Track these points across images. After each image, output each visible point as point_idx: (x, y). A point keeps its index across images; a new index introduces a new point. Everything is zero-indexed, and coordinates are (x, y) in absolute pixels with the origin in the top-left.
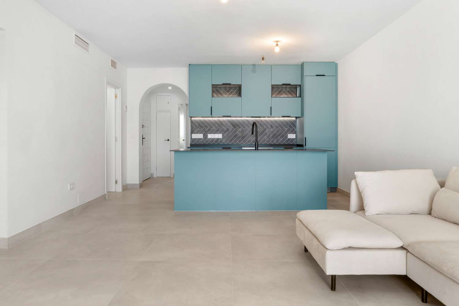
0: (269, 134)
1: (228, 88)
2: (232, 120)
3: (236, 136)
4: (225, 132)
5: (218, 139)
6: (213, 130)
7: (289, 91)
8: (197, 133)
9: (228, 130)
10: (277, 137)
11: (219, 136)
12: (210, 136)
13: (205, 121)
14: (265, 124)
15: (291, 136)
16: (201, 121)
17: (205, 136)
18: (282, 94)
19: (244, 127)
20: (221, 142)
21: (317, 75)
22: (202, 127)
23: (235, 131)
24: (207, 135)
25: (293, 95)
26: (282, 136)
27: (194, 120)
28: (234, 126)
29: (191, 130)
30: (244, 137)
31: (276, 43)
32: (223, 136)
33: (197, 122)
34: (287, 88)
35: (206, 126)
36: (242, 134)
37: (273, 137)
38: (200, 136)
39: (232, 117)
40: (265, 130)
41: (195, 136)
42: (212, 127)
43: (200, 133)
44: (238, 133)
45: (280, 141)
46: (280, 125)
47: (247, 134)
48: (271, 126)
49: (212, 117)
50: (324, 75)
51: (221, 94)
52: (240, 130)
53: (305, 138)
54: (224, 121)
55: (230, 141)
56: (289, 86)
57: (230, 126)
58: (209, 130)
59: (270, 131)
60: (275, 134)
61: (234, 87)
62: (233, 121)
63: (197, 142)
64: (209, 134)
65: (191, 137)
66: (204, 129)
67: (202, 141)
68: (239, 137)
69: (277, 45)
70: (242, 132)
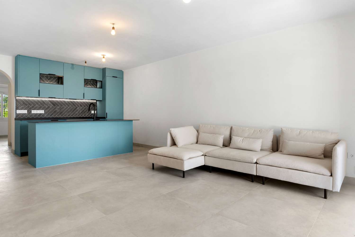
0: (80, 111)
1: (49, 77)
3: (55, 112)
4: (47, 109)
5: (41, 114)
6: (36, 107)
7: (92, 84)
8: (22, 109)
9: (49, 107)
10: (85, 112)
11: (42, 112)
12: (34, 112)
13: (29, 100)
16: (25, 100)
17: (29, 112)
18: (88, 85)
19: (61, 106)
20: (43, 116)
21: (113, 77)
22: (26, 105)
23: (55, 108)
24: (31, 111)
25: (95, 86)
26: (88, 112)
27: (19, 99)
28: (54, 105)
29: (16, 106)
30: (62, 113)
31: (103, 56)
32: (45, 111)
33: (21, 100)
34: (91, 81)
35: (30, 104)
36: (60, 110)
37: (82, 113)
38: (25, 112)
39: (56, 98)
40: (77, 108)
41: (19, 112)
42: (36, 105)
43: (24, 110)
44: (57, 110)
45: (87, 115)
46: (86, 105)
47: (63, 111)
48: (81, 105)
49: (39, 98)
50: (117, 77)
51: (43, 81)
52: (59, 107)
53: (107, 113)
54: (46, 101)
55: (51, 116)
56: (95, 81)
57: (50, 105)
58: (33, 107)
59: (80, 108)
60: (83, 111)
61: (54, 77)
62: (53, 101)
63: (22, 116)
64: (32, 110)
65: (16, 112)
66: (28, 107)
67: (27, 115)
68: (58, 113)
69: (104, 57)
70: (60, 109)
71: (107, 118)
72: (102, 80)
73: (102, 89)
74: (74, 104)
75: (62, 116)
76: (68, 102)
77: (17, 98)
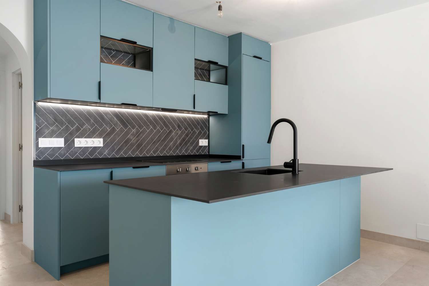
0: (176, 140)
1: (113, 50)
2: (120, 113)
3: (127, 142)
4: (109, 134)
5: (95, 148)
6: (85, 131)
8: (51, 135)
9: (113, 130)
10: (186, 144)
11: (98, 142)
12: (80, 143)
13: (68, 111)
14: (170, 123)
15: (203, 142)
16: (59, 111)
17: (69, 143)
20: (101, 153)
21: (255, 57)
22: (62, 123)
23: (127, 133)
24: (73, 141)
27: (45, 108)
28: (125, 125)
29: (37, 128)
30: (140, 144)
32: (104, 141)
33: (50, 111)
35: (70, 122)
36: (137, 139)
37: (180, 144)
38: (59, 142)
40: (171, 132)
41: (45, 143)
42: (84, 124)
43: (57, 137)
44: (131, 137)
45: (190, 151)
46: (189, 125)
47: (144, 140)
48: (179, 126)
52: (134, 131)
53: (243, 146)
54: (107, 114)
55: (117, 153)
57: (116, 124)
58: (78, 129)
59: (177, 134)
60: (184, 140)
62: (122, 114)
63: (51, 155)
64: (76, 138)
65: (37, 144)
66: (67, 128)
67: (63, 152)
68: (133, 145)
70: (138, 134)
71: (243, 158)
72: (226, 64)
73: (227, 86)
74: (164, 123)
75: (141, 152)
76: (154, 117)
77: (40, 104)
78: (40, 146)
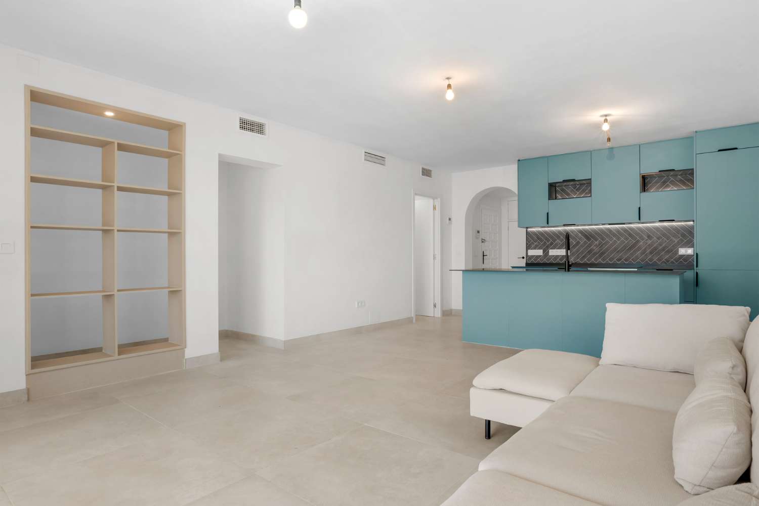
0: (645, 249)
1: (578, 185)
2: (584, 230)
3: (590, 252)
4: (574, 246)
5: (563, 257)
6: (556, 245)
7: (681, 180)
8: (535, 248)
9: (578, 243)
10: (659, 253)
12: (553, 252)
13: (546, 232)
14: (638, 234)
15: (683, 251)
16: (540, 232)
17: (546, 252)
18: (668, 186)
19: (603, 239)
21: (719, 151)
22: (542, 241)
23: (590, 245)
24: (549, 252)
25: (688, 186)
26: (668, 252)
27: (531, 232)
28: (588, 238)
29: (527, 244)
30: (603, 253)
31: (604, 118)
33: (534, 233)
34: (677, 175)
35: (546, 239)
36: (600, 249)
37: (651, 253)
38: (539, 252)
39: (578, 225)
40: (638, 242)
41: (532, 252)
42: (556, 240)
43: (539, 249)
44: (594, 248)
45: (665, 260)
46: (664, 235)
47: (607, 250)
48: (649, 236)
49: (548, 227)
50: (736, 149)
51: (568, 194)
52: (597, 242)
53: (697, 254)
54: (573, 231)
55: (581, 260)
56: (672, 173)
57: (580, 239)
58: (552, 244)
59: (647, 243)
60: (655, 249)
61: (587, 183)
62: (586, 231)
63: (535, 260)
64: (551, 249)
65: (527, 253)
66: (545, 243)
67: (542, 259)
68: (595, 254)
69: (606, 121)
70: (601, 245)
71: (697, 266)
74: (630, 235)
75: (603, 260)
76: (618, 230)
77: (529, 230)
78: (529, 254)
